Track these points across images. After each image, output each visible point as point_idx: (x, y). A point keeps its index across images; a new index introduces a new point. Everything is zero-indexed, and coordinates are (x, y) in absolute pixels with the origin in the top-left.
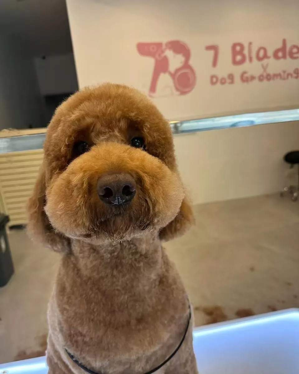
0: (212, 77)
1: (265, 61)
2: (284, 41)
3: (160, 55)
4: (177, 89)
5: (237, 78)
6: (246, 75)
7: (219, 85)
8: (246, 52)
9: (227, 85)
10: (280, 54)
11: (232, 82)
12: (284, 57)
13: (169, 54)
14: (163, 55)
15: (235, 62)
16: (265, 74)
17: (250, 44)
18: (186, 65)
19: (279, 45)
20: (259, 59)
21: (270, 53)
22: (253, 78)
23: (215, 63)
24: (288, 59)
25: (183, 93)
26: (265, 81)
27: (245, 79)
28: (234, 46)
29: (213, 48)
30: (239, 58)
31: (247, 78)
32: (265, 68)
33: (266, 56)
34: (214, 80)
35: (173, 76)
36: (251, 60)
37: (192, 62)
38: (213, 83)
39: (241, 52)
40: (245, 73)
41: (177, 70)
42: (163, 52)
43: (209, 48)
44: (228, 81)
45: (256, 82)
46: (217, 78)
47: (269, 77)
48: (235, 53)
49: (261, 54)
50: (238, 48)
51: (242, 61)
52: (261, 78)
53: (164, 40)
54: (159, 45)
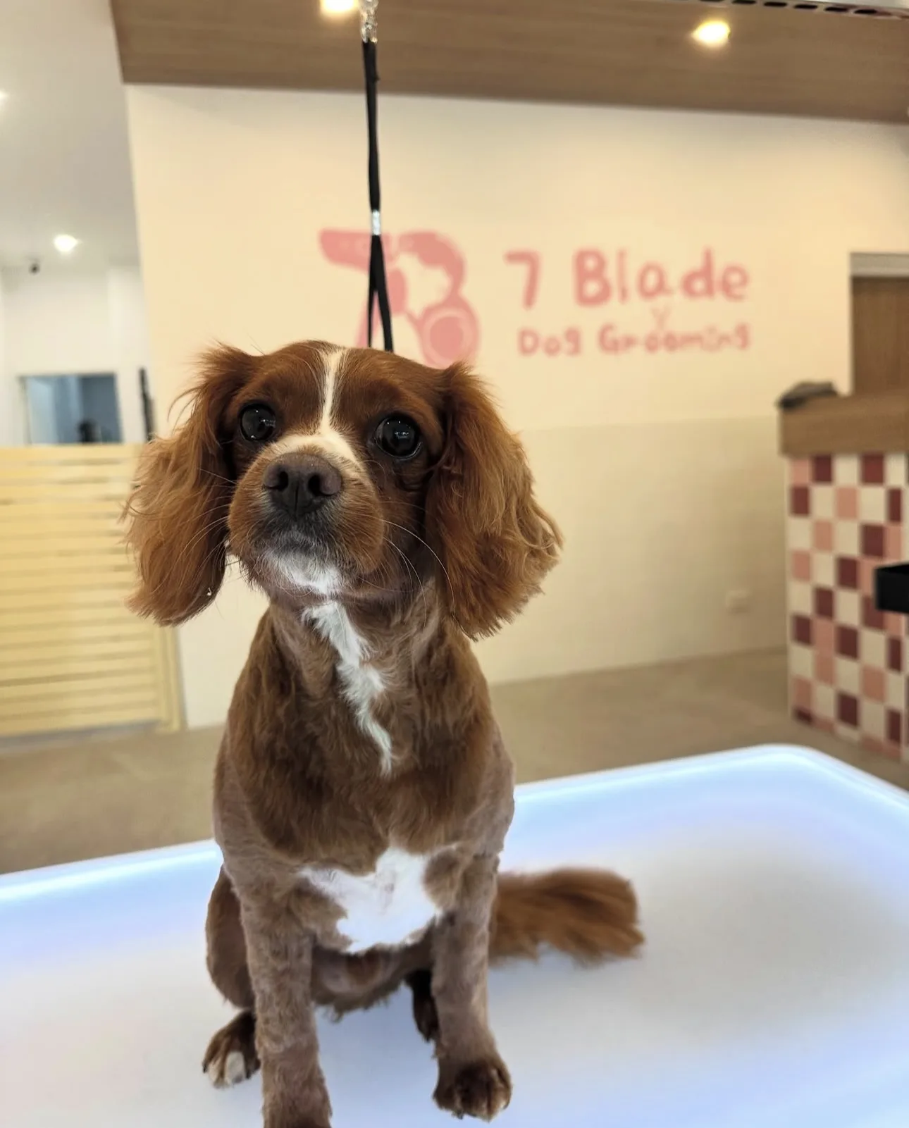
0: (523, 334)
1: (661, 301)
2: (708, 257)
5: (589, 340)
6: (610, 335)
7: (540, 355)
8: (611, 273)
9: (562, 357)
10: (699, 285)
11: (576, 349)
12: (709, 291)
13: (408, 264)
14: (390, 267)
15: (583, 298)
16: (662, 335)
17: (622, 255)
18: (454, 299)
19: (697, 263)
20: (647, 294)
21: (674, 278)
22: (630, 342)
23: (530, 297)
24: (720, 297)
26: (662, 353)
27: (611, 343)
28: (581, 257)
29: (527, 259)
30: (592, 288)
31: (615, 341)
32: (661, 318)
33: (661, 288)
34: (529, 342)
35: (418, 324)
36: (624, 294)
37: (469, 291)
38: (525, 350)
39: (599, 273)
40: (609, 328)
41: (429, 311)
42: (390, 259)
43: (514, 257)
44: (566, 346)
45: (638, 351)
46: (535, 336)
47: (672, 342)
48: (582, 275)
49: (652, 280)
50: (590, 264)
51: (603, 296)
52: (651, 345)
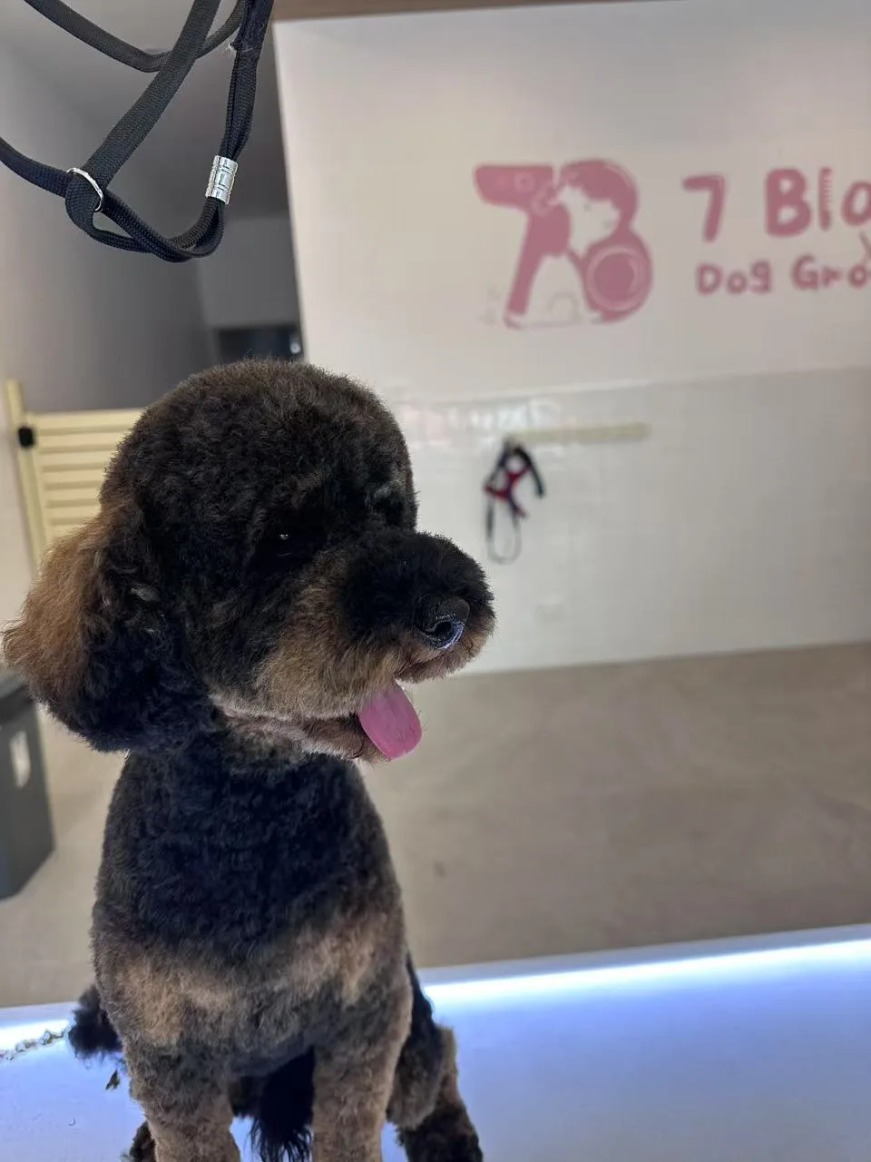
0: (703, 269)
3: (544, 204)
4: (593, 305)
5: (782, 277)
6: (808, 267)
7: (722, 294)
8: (811, 196)
9: (748, 294)
11: (766, 287)
13: (571, 198)
14: (553, 203)
15: (776, 228)
16: (869, 266)
17: (825, 172)
18: (623, 233)
20: (853, 218)
22: (831, 275)
23: (711, 230)
25: (610, 316)
27: (807, 277)
28: (774, 179)
29: (709, 184)
30: (787, 214)
31: (813, 274)
32: (869, 246)
34: (709, 278)
35: (581, 264)
36: (826, 220)
37: (640, 225)
38: (704, 289)
39: (796, 198)
40: (807, 258)
41: (594, 248)
42: (552, 193)
43: (693, 183)
44: (754, 282)
45: (841, 286)
46: (717, 272)
48: (775, 198)
49: (861, 203)
50: (786, 185)
51: (797, 226)
52: (857, 277)
53: (558, 158)
54: (542, 173)
